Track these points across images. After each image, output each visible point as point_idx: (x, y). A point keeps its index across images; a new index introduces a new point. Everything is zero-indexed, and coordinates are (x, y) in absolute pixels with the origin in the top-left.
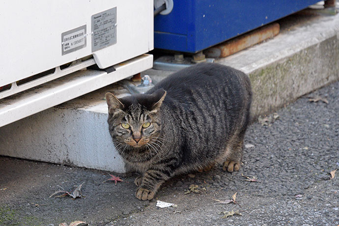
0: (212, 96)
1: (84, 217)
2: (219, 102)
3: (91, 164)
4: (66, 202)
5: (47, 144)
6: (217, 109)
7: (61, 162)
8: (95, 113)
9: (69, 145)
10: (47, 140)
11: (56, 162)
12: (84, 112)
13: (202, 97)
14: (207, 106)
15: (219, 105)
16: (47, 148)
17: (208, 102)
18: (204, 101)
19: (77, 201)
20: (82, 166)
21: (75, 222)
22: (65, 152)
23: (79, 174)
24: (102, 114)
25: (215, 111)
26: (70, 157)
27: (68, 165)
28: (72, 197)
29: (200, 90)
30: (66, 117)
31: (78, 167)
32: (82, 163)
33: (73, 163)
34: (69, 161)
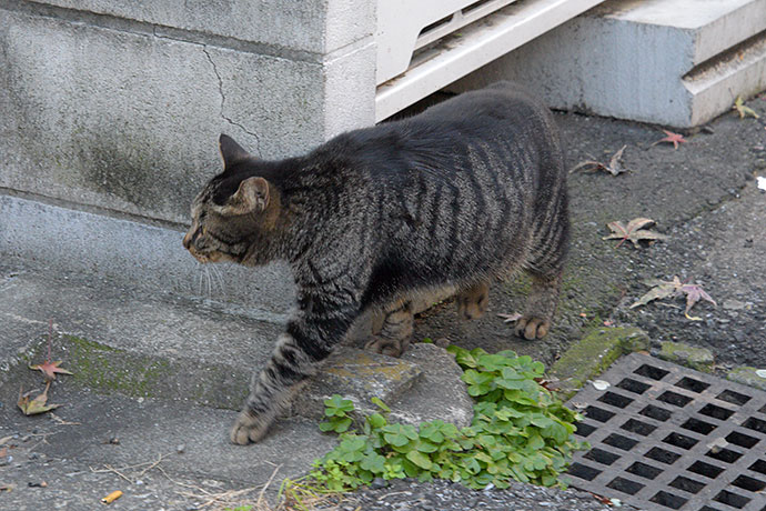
0: (508, 158)
1: (645, 210)
2: (521, 170)
3: (626, 112)
4: (601, 181)
5: (544, 76)
6: (517, 187)
7: (569, 107)
8: (637, 24)
9: (584, 78)
10: (545, 69)
11: (559, 108)
12: (616, 21)
13: (486, 162)
14: (496, 181)
15: (522, 175)
16: (544, 83)
17: (499, 170)
18: (490, 170)
19: (620, 179)
20: (607, 115)
21: (638, 220)
22: (578, 90)
23: (604, 130)
24: (651, 26)
25: (511, 190)
26: (585, 100)
27: (582, 112)
28: (610, 173)
29: (485, 146)
30: (582, 29)
31: (601, 117)
32: (608, 111)
33: (590, 109)
34: (584, 105)
